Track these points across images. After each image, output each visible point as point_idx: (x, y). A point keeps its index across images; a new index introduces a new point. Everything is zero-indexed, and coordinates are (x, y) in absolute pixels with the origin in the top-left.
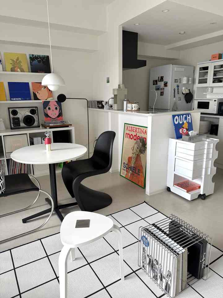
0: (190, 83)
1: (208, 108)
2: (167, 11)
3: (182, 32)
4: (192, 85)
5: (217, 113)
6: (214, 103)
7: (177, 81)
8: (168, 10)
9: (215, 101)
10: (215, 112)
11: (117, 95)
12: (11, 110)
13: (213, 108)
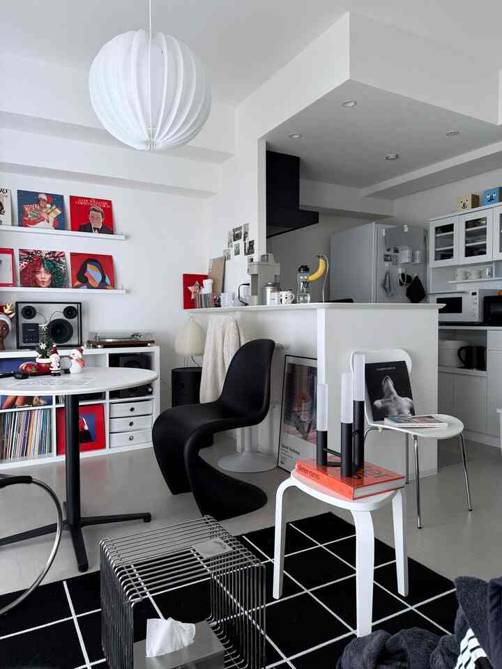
0: (418, 261)
1: (460, 312)
2: (353, 104)
3: (392, 156)
4: (422, 265)
5: (481, 321)
6: (473, 299)
7: (389, 258)
8: (356, 103)
9: (474, 294)
10: (477, 318)
11: (257, 275)
12: (21, 306)
13: (472, 309)
